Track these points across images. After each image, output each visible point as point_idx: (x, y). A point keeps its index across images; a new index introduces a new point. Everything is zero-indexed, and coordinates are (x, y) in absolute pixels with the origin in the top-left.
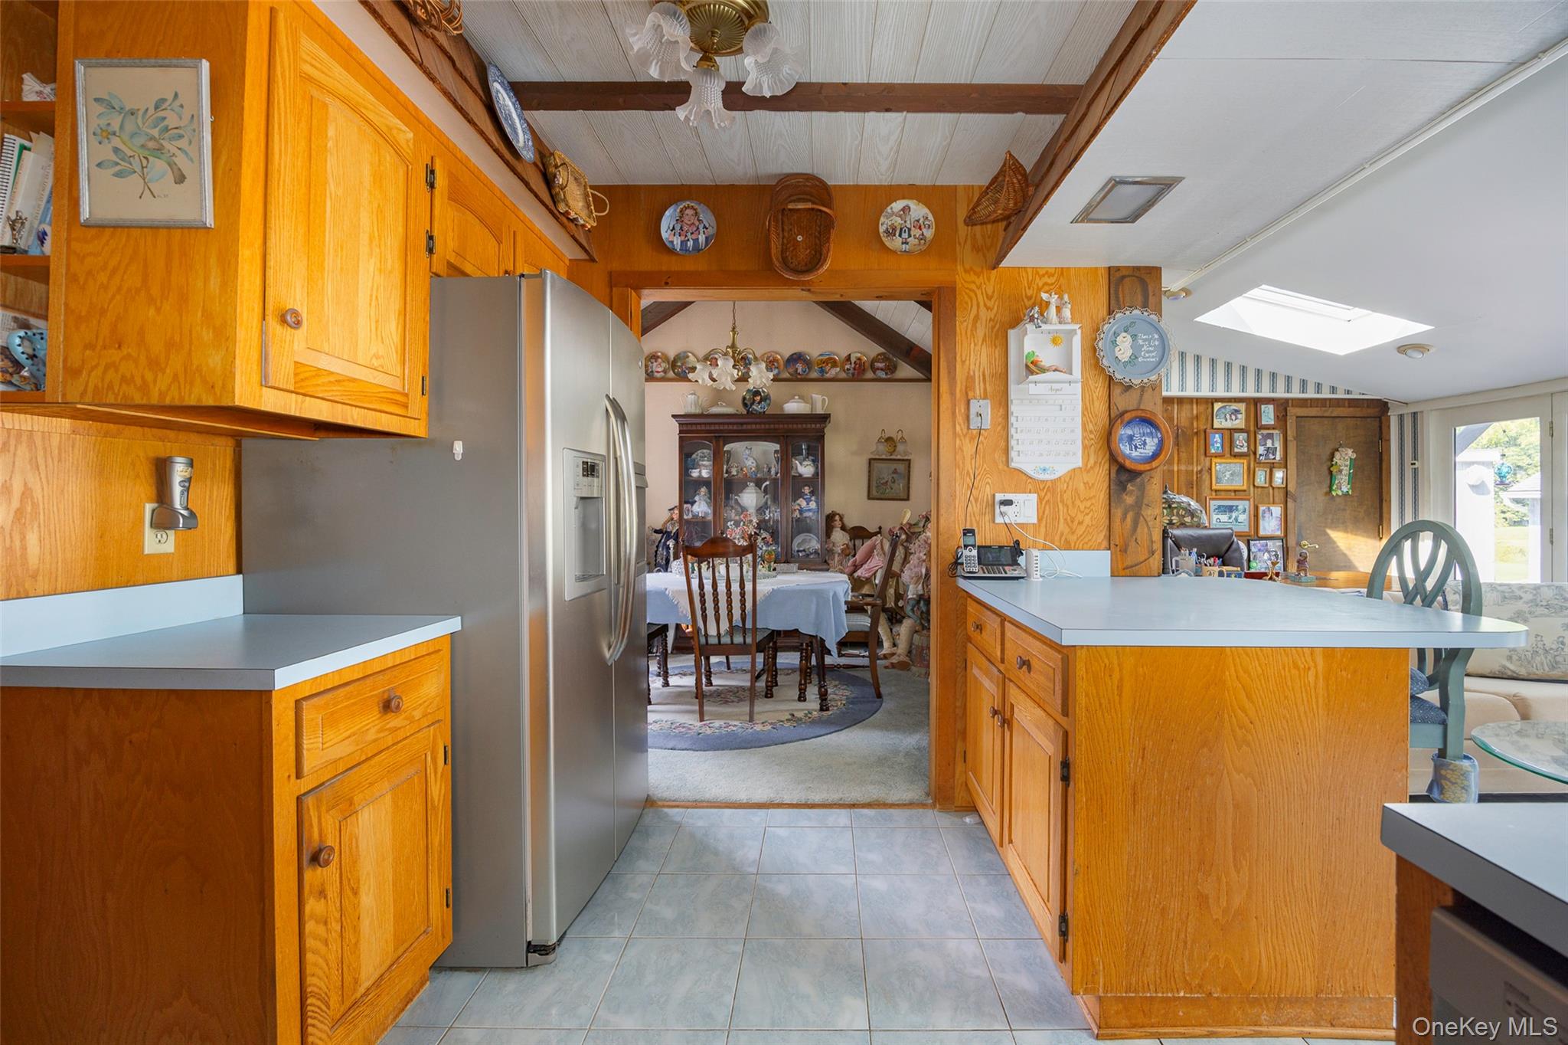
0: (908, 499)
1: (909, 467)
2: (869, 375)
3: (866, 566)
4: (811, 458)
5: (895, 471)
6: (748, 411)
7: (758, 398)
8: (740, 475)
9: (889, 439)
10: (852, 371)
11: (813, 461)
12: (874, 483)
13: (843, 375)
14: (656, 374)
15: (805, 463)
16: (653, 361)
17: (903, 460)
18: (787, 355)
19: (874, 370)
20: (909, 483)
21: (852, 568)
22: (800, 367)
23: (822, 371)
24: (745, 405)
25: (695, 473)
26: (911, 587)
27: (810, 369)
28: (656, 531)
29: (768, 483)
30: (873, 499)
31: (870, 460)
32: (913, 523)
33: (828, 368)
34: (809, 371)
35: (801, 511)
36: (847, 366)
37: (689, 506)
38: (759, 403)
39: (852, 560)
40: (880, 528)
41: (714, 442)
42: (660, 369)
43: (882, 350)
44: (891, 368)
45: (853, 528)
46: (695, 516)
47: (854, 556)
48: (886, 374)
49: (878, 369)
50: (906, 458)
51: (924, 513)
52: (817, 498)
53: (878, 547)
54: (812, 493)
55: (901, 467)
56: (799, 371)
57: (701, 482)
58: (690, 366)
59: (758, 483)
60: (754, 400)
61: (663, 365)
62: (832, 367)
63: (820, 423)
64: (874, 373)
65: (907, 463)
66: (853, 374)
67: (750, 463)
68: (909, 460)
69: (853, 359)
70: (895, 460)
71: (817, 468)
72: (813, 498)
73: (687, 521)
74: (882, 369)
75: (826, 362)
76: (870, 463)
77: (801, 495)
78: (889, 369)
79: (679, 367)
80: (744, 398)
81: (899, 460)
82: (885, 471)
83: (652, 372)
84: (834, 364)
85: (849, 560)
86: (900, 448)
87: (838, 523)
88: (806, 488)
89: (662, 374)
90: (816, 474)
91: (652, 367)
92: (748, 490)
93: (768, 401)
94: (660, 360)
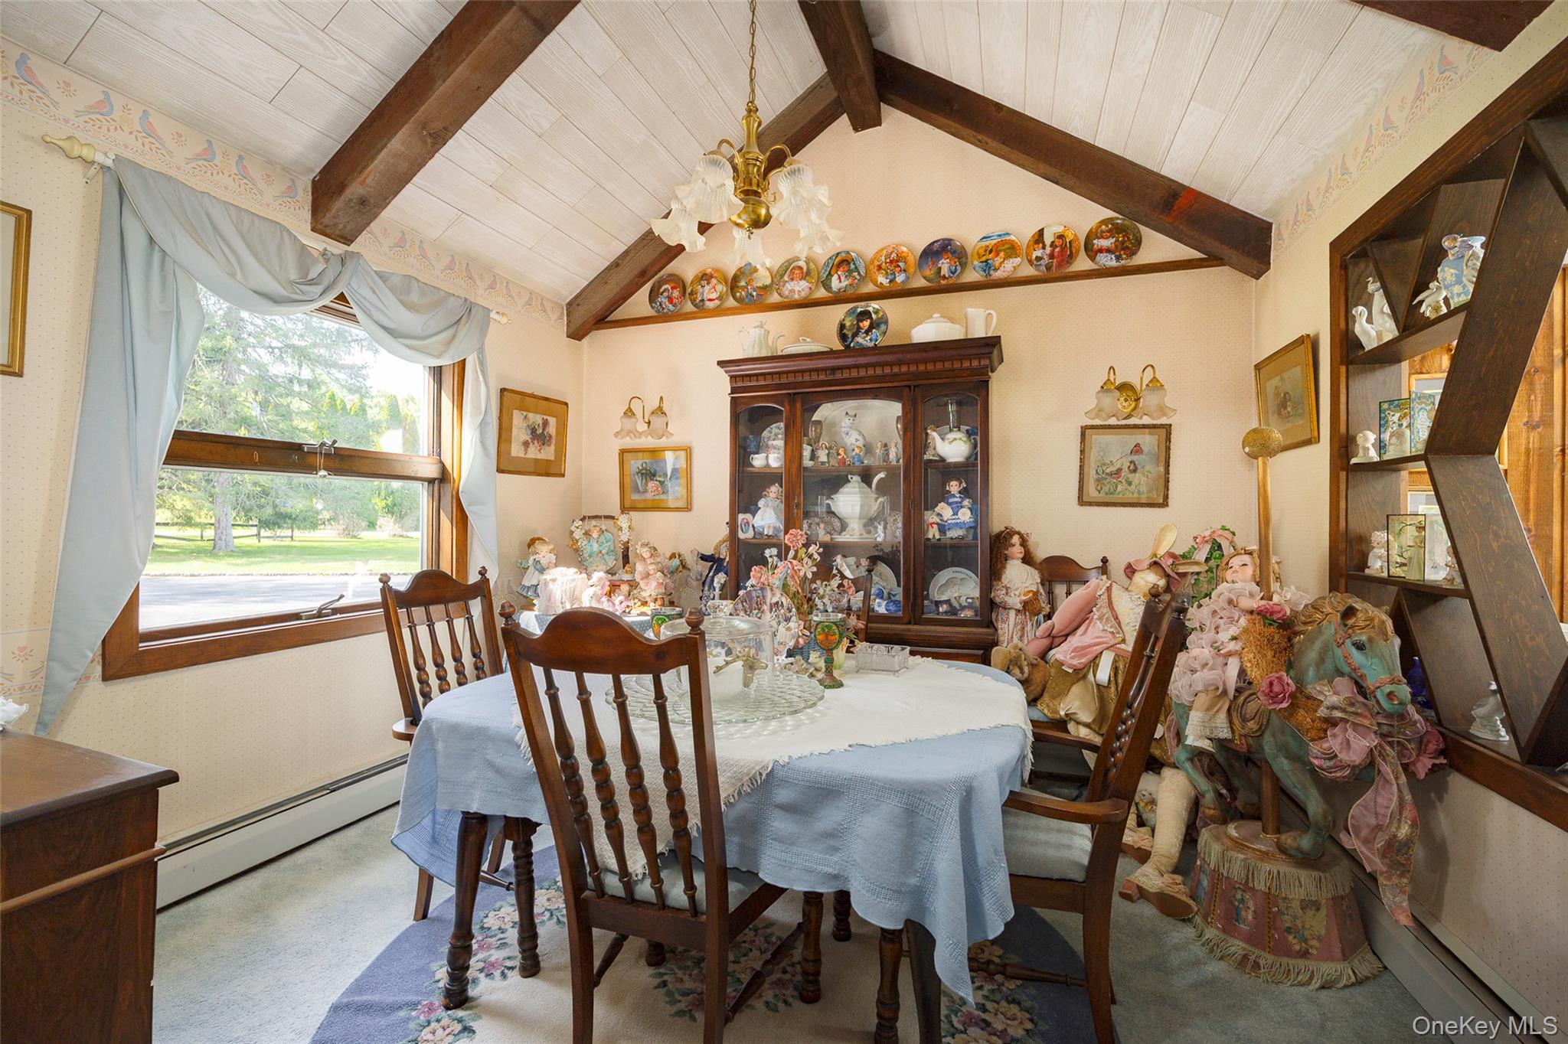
0: (1164, 504)
1: (1168, 439)
2: (1082, 263)
3: (1075, 641)
4: (964, 428)
5: (1137, 450)
6: (848, 347)
7: (866, 324)
8: (833, 462)
9: (1125, 387)
10: (1046, 260)
11: (969, 434)
12: (1093, 472)
13: (1029, 271)
14: (708, 304)
15: (951, 436)
16: (704, 283)
17: (1154, 427)
18: (921, 245)
19: (1092, 252)
20: (1167, 471)
21: (1046, 642)
22: (945, 265)
23: (987, 266)
24: (843, 337)
25: (758, 461)
26: (1195, 717)
27: (963, 265)
28: (704, 558)
29: (882, 475)
30: (1090, 504)
31: (1084, 430)
32: (1179, 552)
33: (998, 260)
34: (962, 272)
35: (942, 529)
36: (1038, 253)
37: (748, 516)
38: (867, 332)
39: (1044, 626)
40: (1105, 561)
41: (786, 404)
42: (714, 296)
43: (1109, 214)
44: (1130, 245)
45: (1052, 561)
46: (758, 534)
47: (1049, 617)
48: (1118, 258)
49: (1101, 251)
50: (1163, 421)
51: (1207, 533)
52: (975, 502)
53: (1103, 602)
54: (965, 493)
55: (1148, 441)
56: (945, 271)
57: (768, 478)
58: (760, 284)
59: (866, 477)
60: (859, 328)
61: (719, 287)
62: (1008, 257)
63: (979, 356)
64: (1093, 259)
65: (1163, 432)
66: (1049, 267)
67: (852, 440)
68: (1168, 428)
69: (1048, 238)
70: (1135, 427)
71: (975, 446)
72: (966, 502)
73: (746, 543)
74: (1108, 251)
75: (994, 250)
76: (1083, 435)
77: (944, 496)
78: (1125, 249)
79: (743, 288)
80: (842, 327)
81: (1144, 427)
82: (1113, 449)
83: (703, 300)
84: (1012, 250)
85: (1038, 624)
86: (1149, 400)
87: (1017, 550)
88: (953, 483)
89: (717, 302)
90: (972, 456)
91: (702, 294)
92: (846, 489)
93: (883, 327)
94: (714, 281)
